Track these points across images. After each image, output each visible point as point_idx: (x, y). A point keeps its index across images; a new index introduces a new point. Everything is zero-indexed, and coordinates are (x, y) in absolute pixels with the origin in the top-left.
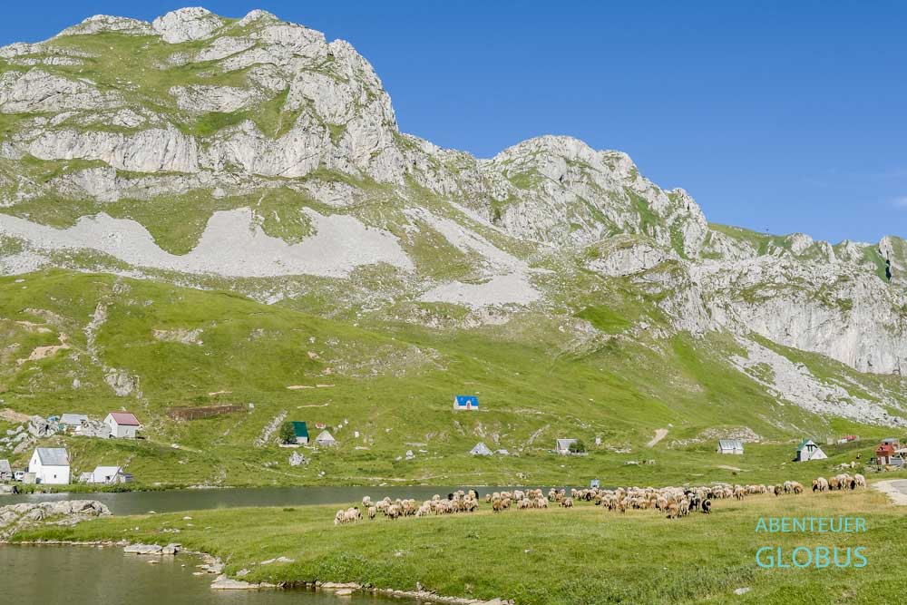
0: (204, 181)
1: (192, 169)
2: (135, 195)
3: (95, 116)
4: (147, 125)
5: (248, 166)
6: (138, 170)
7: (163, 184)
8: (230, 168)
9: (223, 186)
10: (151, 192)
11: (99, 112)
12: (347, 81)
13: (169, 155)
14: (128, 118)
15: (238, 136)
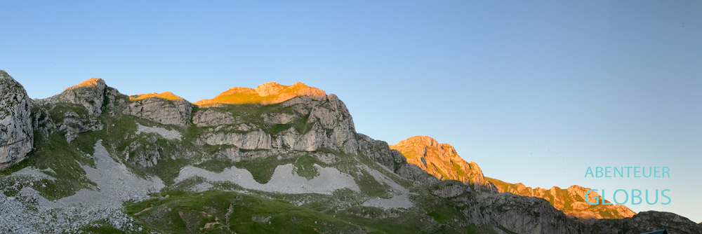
0: (274, 152)
1: (269, 148)
2: (246, 159)
3: (231, 127)
4: (252, 130)
5: (292, 146)
6: (247, 148)
7: (258, 154)
8: (284, 147)
9: (282, 155)
10: (253, 157)
11: (233, 125)
12: (334, 111)
13: (260, 142)
14: (244, 128)
15: (288, 134)
